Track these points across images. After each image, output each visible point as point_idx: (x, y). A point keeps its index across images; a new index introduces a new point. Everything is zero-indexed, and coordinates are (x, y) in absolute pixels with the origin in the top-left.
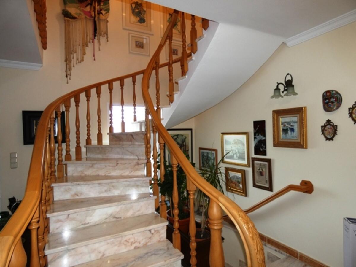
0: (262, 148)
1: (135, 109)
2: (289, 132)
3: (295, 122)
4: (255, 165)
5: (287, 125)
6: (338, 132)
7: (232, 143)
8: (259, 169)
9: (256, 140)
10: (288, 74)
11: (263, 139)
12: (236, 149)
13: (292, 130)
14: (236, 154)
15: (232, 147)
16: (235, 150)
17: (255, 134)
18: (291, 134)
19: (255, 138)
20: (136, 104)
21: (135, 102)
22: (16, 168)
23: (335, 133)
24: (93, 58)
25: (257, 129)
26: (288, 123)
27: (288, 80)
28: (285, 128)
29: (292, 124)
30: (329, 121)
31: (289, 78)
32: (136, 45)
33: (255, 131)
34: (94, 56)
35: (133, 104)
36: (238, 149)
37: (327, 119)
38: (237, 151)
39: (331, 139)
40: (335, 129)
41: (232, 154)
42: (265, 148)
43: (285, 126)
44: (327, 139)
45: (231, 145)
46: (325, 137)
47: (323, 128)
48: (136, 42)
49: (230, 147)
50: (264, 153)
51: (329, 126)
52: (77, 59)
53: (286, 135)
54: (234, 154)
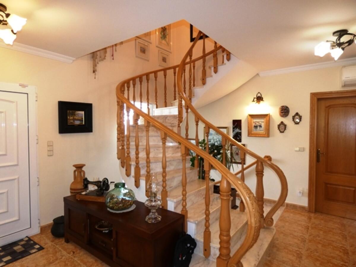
0: (239, 137)
1: (141, 105)
2: (258, 128)
3: (263, 122)
4: (233, 149)
5: (257, 123)
6: (286, 128)
7: (213, 134)
8: (236, 151)
9: (234, 132)
10: (259, 93)
11: (240, 131)
12: (217, 138)
13: (260, 126)
14: (217, 142)
15: (213, 137)
16: (216, 140)
17: (233, 128)
18: (260, 129)
19: (233, 131)
20: (142, 100)
21: (141, 99)
22: (52, 155)
23: (285, 129)
24: (112, 57)
25: (236, 125)
26: (258, 122)
27: (259, 97)
28: (256, 125)
29: (260, 123)
30: (282, 122)
31: (259, 95)
32: (141, 50)
33: (234, 126)
34: (113, 56)
35: (140, 100)
36: (219, 138)
37: (281, 121)
38: (218, 140)
39: (283, 132)
40: (285, 126)
41: (214, 142)
42: (241, 137)
43: (256, 124)
44: (281, 132)
45: (213, 136)
46: (280, 130)
47: (279, 126)
48: (141, 47)
49: (212, 137)
50: (240, 141)
51: (282, 125)
52: (100, 57)
53: (256, 129)
54: (215, 142)
